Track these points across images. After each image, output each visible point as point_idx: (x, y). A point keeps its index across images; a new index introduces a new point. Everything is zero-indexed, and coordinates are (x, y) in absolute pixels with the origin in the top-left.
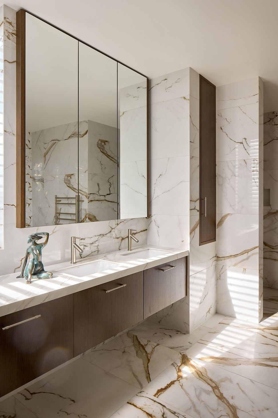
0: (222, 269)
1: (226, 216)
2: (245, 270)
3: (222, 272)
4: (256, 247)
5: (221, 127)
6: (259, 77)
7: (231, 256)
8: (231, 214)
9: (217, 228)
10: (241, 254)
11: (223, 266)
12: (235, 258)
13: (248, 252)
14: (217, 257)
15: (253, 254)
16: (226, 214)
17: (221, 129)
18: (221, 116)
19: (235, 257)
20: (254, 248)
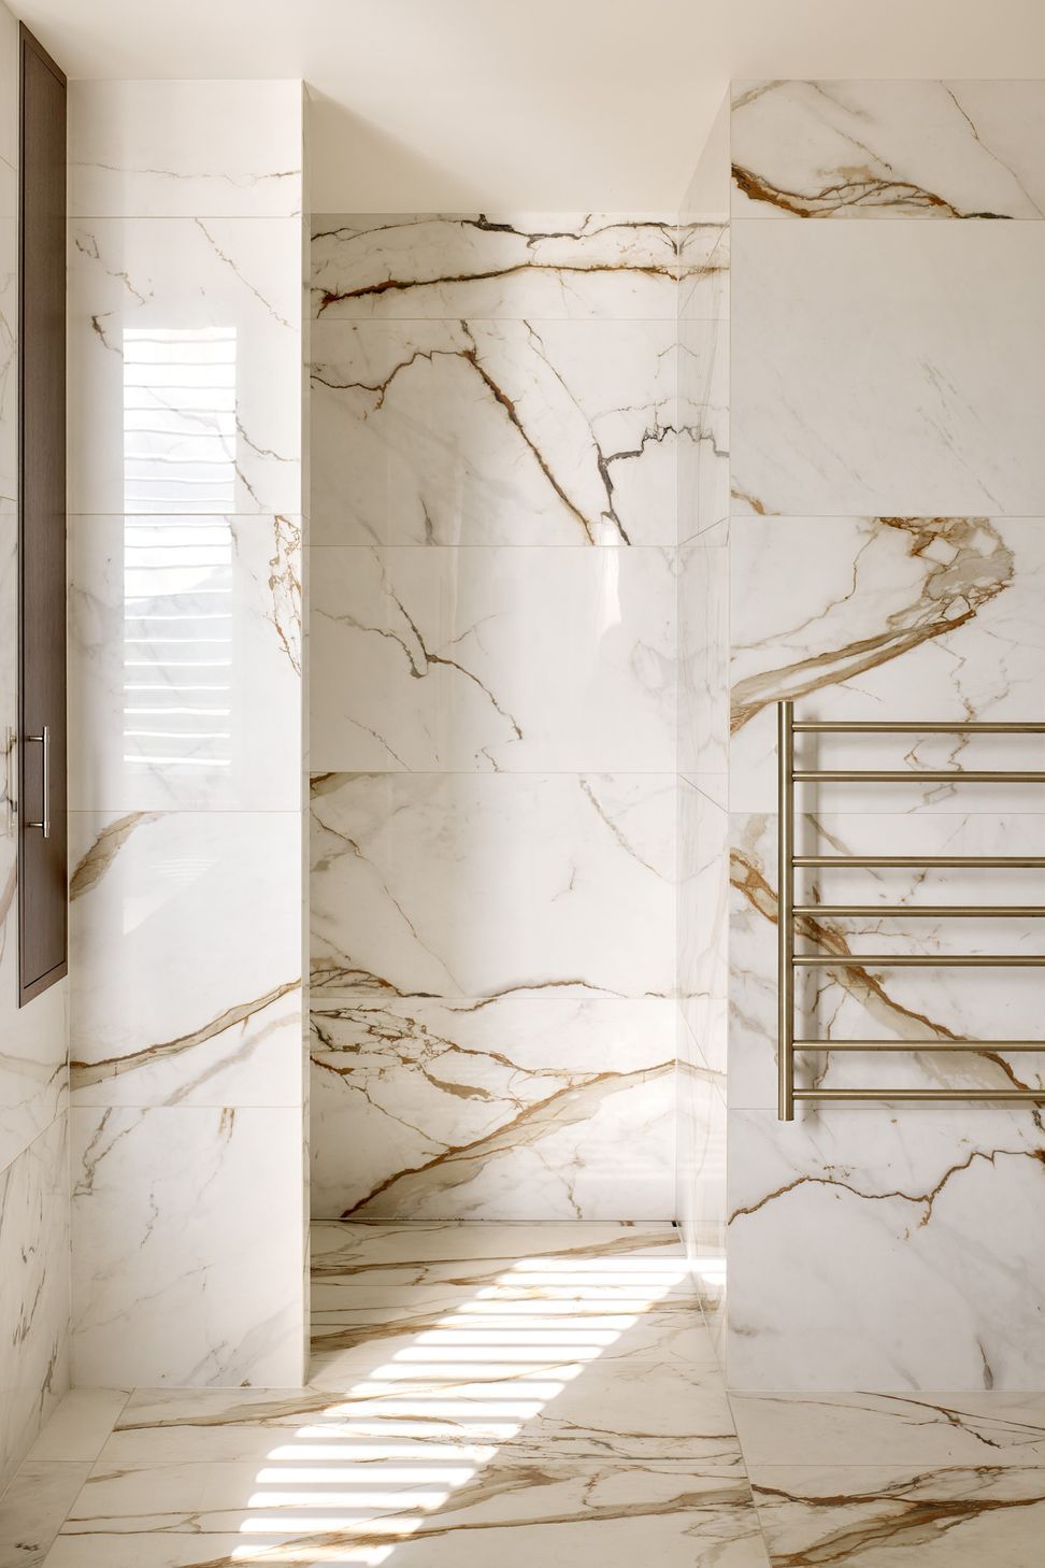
0: (101, 1128)
1: (124, 825)
2: (232, 1115)
3: (102, 1146)
4: (290, 987)
5: (94, 319)
6: (306, 87)
7: (152, 1050)
8: (155, 816)
9: (71, 900)
10: (209, 1032)
11: (109, 1111)
12: (177, 1060)
13: (247, 1018)
14: (74, 1065)
15: (274, 1025)
16: (124, 815)
17: (96, 326)
18: (93, 253)
19: (176, 1051)
20: (277, 994)
